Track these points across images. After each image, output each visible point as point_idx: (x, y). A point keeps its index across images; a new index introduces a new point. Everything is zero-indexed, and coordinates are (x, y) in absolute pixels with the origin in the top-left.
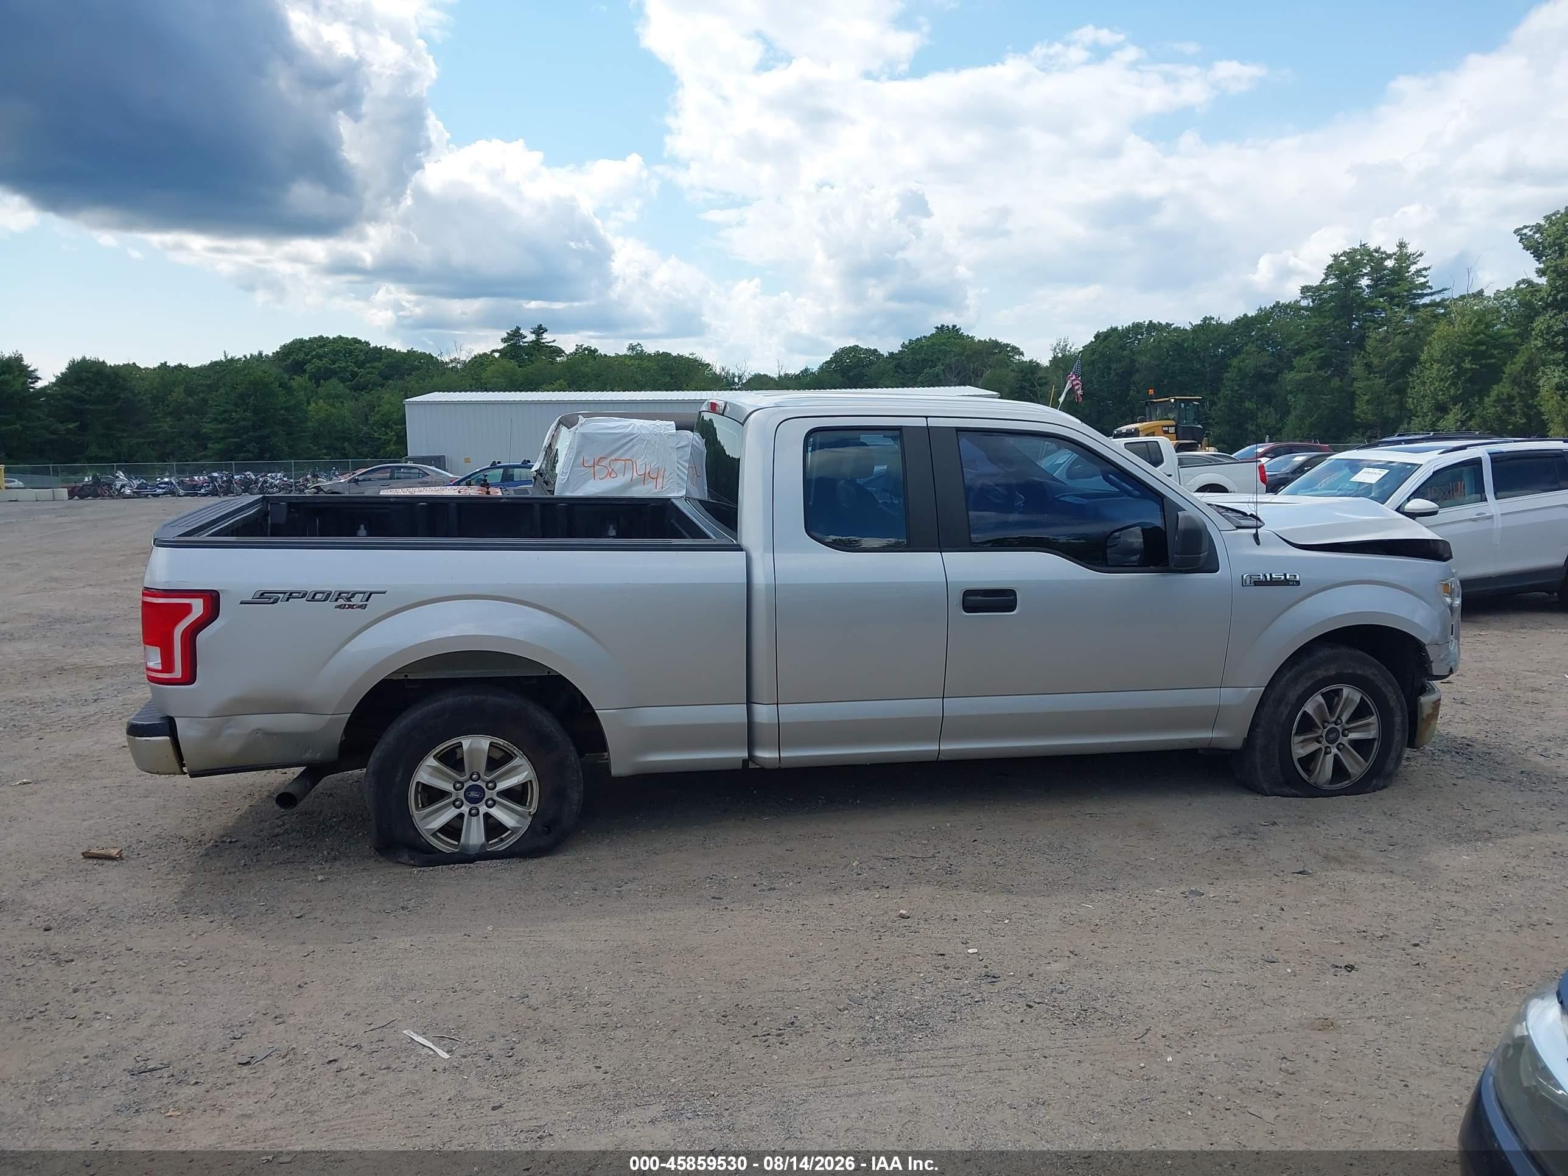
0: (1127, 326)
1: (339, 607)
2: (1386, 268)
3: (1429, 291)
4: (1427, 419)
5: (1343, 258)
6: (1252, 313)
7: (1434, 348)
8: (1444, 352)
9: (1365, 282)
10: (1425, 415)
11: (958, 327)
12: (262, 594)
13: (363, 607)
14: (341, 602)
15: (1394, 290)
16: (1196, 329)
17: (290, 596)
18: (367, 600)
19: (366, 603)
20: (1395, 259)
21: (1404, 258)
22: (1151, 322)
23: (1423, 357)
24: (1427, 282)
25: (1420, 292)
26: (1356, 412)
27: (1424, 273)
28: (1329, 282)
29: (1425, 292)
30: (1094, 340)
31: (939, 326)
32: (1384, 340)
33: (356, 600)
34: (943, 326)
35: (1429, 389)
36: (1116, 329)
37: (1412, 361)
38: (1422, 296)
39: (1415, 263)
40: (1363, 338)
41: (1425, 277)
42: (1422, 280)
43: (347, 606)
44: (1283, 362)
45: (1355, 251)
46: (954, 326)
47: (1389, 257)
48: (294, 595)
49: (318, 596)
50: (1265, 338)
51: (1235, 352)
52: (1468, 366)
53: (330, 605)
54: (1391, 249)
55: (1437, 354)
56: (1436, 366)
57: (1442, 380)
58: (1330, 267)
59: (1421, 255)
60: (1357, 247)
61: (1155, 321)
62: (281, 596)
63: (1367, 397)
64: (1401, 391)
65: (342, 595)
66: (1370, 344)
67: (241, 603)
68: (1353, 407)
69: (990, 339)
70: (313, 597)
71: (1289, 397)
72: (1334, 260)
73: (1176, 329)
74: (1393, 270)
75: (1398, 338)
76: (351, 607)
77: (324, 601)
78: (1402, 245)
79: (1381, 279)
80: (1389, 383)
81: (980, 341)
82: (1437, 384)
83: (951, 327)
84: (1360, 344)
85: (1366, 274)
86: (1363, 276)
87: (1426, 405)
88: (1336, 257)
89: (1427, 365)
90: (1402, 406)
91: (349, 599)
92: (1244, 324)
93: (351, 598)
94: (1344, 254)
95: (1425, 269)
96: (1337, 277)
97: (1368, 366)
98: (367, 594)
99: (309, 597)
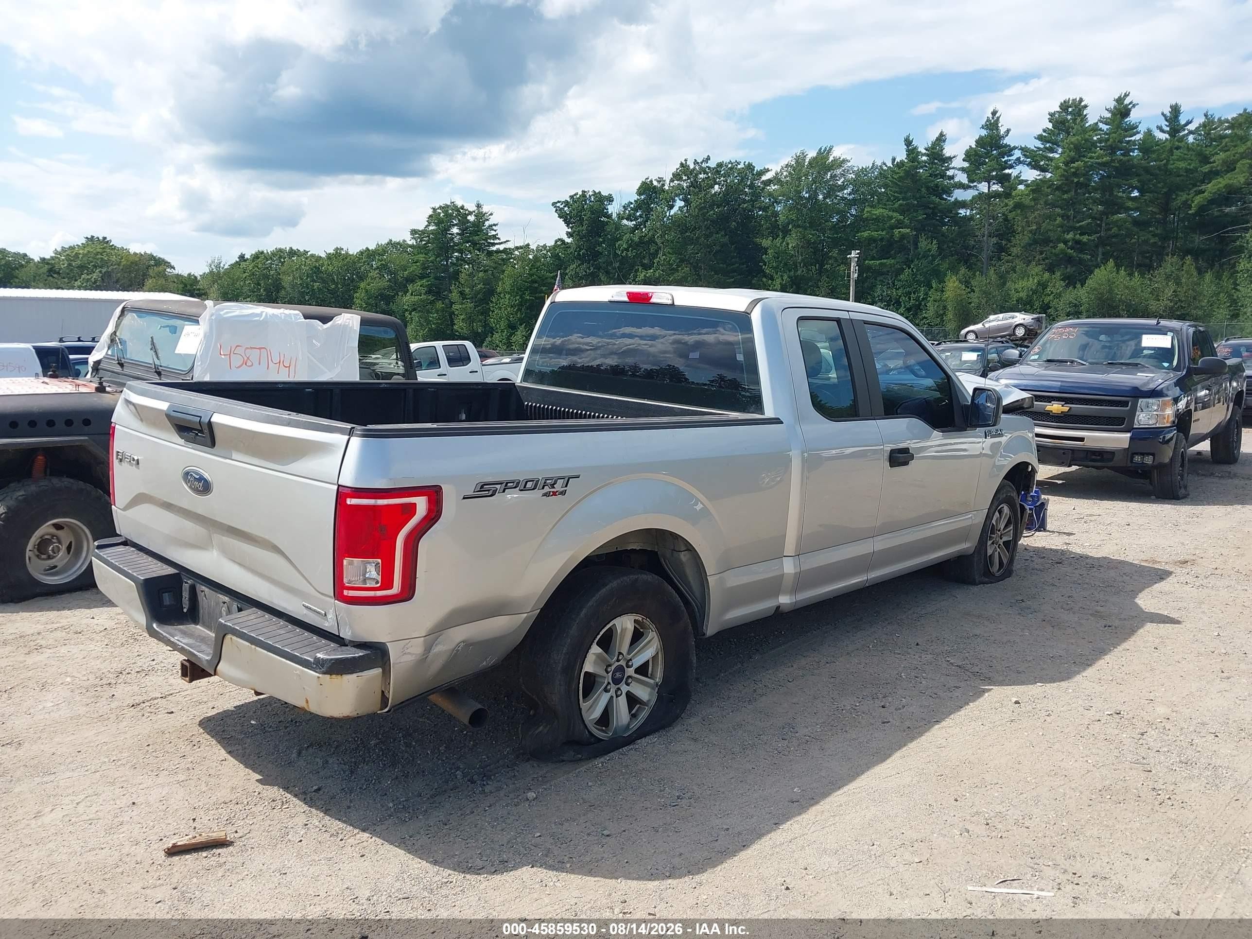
0: (272, 250)
1: (545, 495)
2: (468, 221)
3: (497, 241)
4: (504, 334)
5: (439, 211)
6: (372, 247)
7: (505, 284)
8: (512, 286)
9: (455, 230)
10: (502, 331)
11: (108, 239)
12: (482, 487)
13: (563, 493)
14: (547, 489)
15: (476, 238)
16: (329, 257)
17: (506, 486)
18: (566, 486)
19: (565, 489)
20: (475, 216)
21: (481, 217)
22: (291, 248)
23: (499, 289)
24: (497, 234)
25: (492, 241)
26: (455, 327)
27: (494, 227)
28: (431, 228)
29: (496, 242)
30: (238, 260)
31: (89, 237)
32: (471, 275)
33: (558, 487)
34: (93, 237)
35: (504, 313)
36: (262, 253)
37: (490, 292)
38: (494, 244)
39: (488, 220)
40: (457, 273)
41: (495, 231)
42: (493, 233)
43: (551, 494)
44: (400, 285)
45: (447, 206)
46: (105, 238)
47: (470, 213)
48: (509, 484)
49: (529, 485)
50: (383, 268)
51: (361, 278)
52: (528, 297)
53: (538, 493)
54: (471, 207)
55: (508, 289)
56: (507, 296)
57: (512, 306)
58: (430, 216)
59: (491, 214)
60: (449, 203)
61: (294, 248)
62: (498, 486)
63: (462, 317)
64: (486, 313)
65: (547, 482)
66: (463, 277)
67: (464, 498)
68: (453, 324)
69: (145, 253)
70: (525, 487)
71: (407, 314)
72: (433, 212)
73: (312, 256)
74: (474, 224)
75: (481, 274)
76: (554, 494)
77: (534, 489)
78: (479, 206)
79: (466, 228)
80: (476, 307)
81: (135, 254)
82: (509, 309)
83: (101, 238)
84: (456, 276)
85: (456, 225)
86: (454, 225)
87: (503, 324)
88: (434, 209)
89: (502, 295)
90: (486, 325)
91: (553, 486)
92: (368, 255)
93: (554, 484)
94: (440, 207)
95: (495, 225)
96: (436, 225)
97: (462, 293)
98: (566, 479)
99: (521, 486)
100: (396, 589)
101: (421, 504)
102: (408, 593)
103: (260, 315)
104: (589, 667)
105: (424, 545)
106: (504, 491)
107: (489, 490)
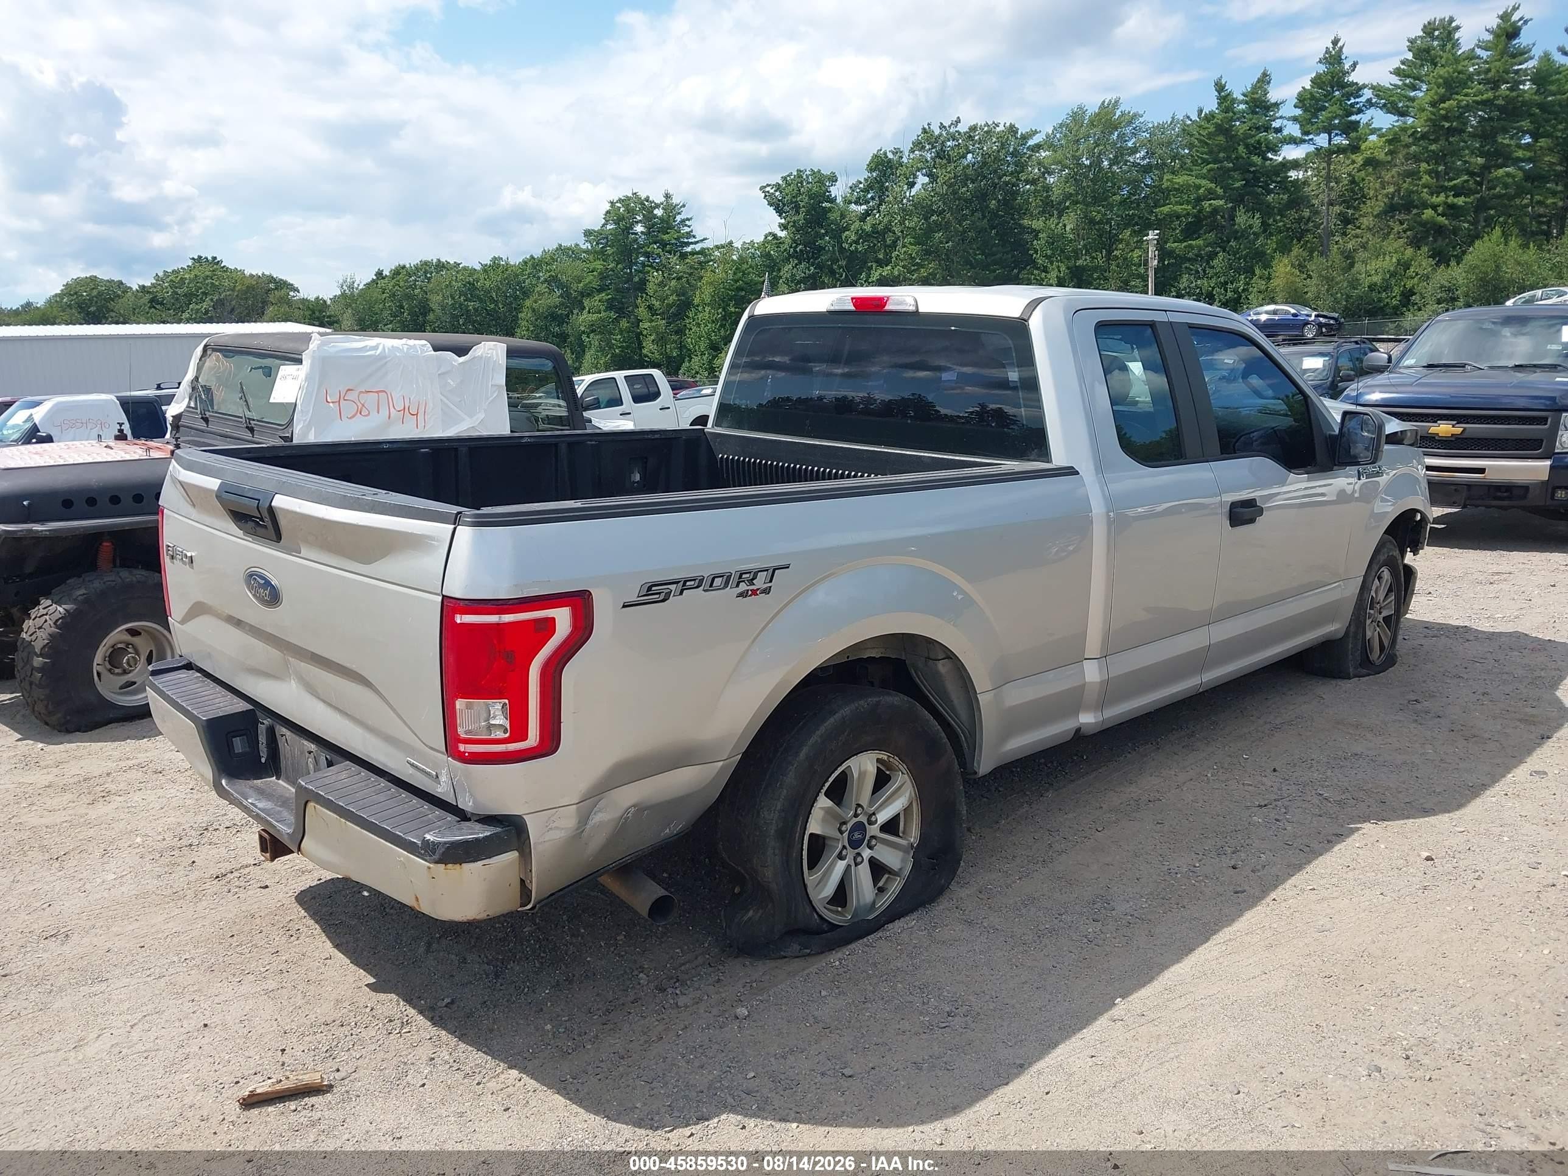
0: (415, 263)
1: (742, 595)
2: (655, 216)
3: (693, 240)
4: (705, 358)
5: (619, 205)
6: (537, 254)
7: (703, 294)
8: (713, 296)
9: (639, 228)
10: (703, 354)
11: (218, 259)
12: (649, 589)
13: (767, 591)
14: (743, 587)
15: (666, 237)
16: (485, 269)
17: (684, 585)
18: (771, 581)
19: (770, 585)
20: (663, 209)
21: (671, 209)
22: (439, 260)
23: (696, 301)
24: (692, 231)
25: (686, 240)
26: (645, 351)
27: (687, 222)
28: (609, 227)
29: (690, 240)
30: (375, 278)
31: (196, 257)
32: (662, 284)
33: (760, 582)
34: (200, 257)
35: (704, 330)
36: (404, 267)
37: (685, 306)
38: (688, 244)
39: (679, 213)
40: (643, 282)
41: (689, 227)
42: (687, 229)
43: (750, 593)
44: (575, 301)
45: (629, 199)
46: (214, 258)
47: (657, 206)
48: (688, 583)
49: (717, 582)
50: (553, 281)
51: (526, 294)
52: (733, 309)
53: (732, 592)
54: (659, 199)
55: (708, 300)
56: (707, 309)
57: (713, 322)
58: (608, 212)
59: (684, 206)
60: (630, 195)
61: (443, 260)
62: (673, 587)
63: (652, 337)
64: (680, 332)
65: (744, 576)
66: (651, 288)
67: (624, 606)
68: (641, 347)
69: (263, 274)
70: (711, 586)
71: (584, 337)
72: (611, 207)
73: (465, 269)
74: (661, 219)
75: (673, 283)
76: (755, 593)
77: (724, 588)
78: (667, 196)
79: (653, 226)
80: (669, 324)
81: (252, 276)
82: (709, 325)
83: (210, 258)
84: (642, 286)
85: (640, 221)
86: (637, 222)
87: (703, 345)
88: (612, 203)
89: (700, 308)
90: (682, 347)
91: (751, 582)
92: (534, 264)
93: (753, 579)
94: (620, 201)
95: (688, 219)
96: (617, 223)
97: (650, 308)
98: (770, 571)
99: (706, 584)
100: (533, 737)
101: (562, 617)
102: (550, 742)
103: (376, 348)
104: (815, 826)
105: (570, 675)
106: (681, 593)
107: (659, 593)
